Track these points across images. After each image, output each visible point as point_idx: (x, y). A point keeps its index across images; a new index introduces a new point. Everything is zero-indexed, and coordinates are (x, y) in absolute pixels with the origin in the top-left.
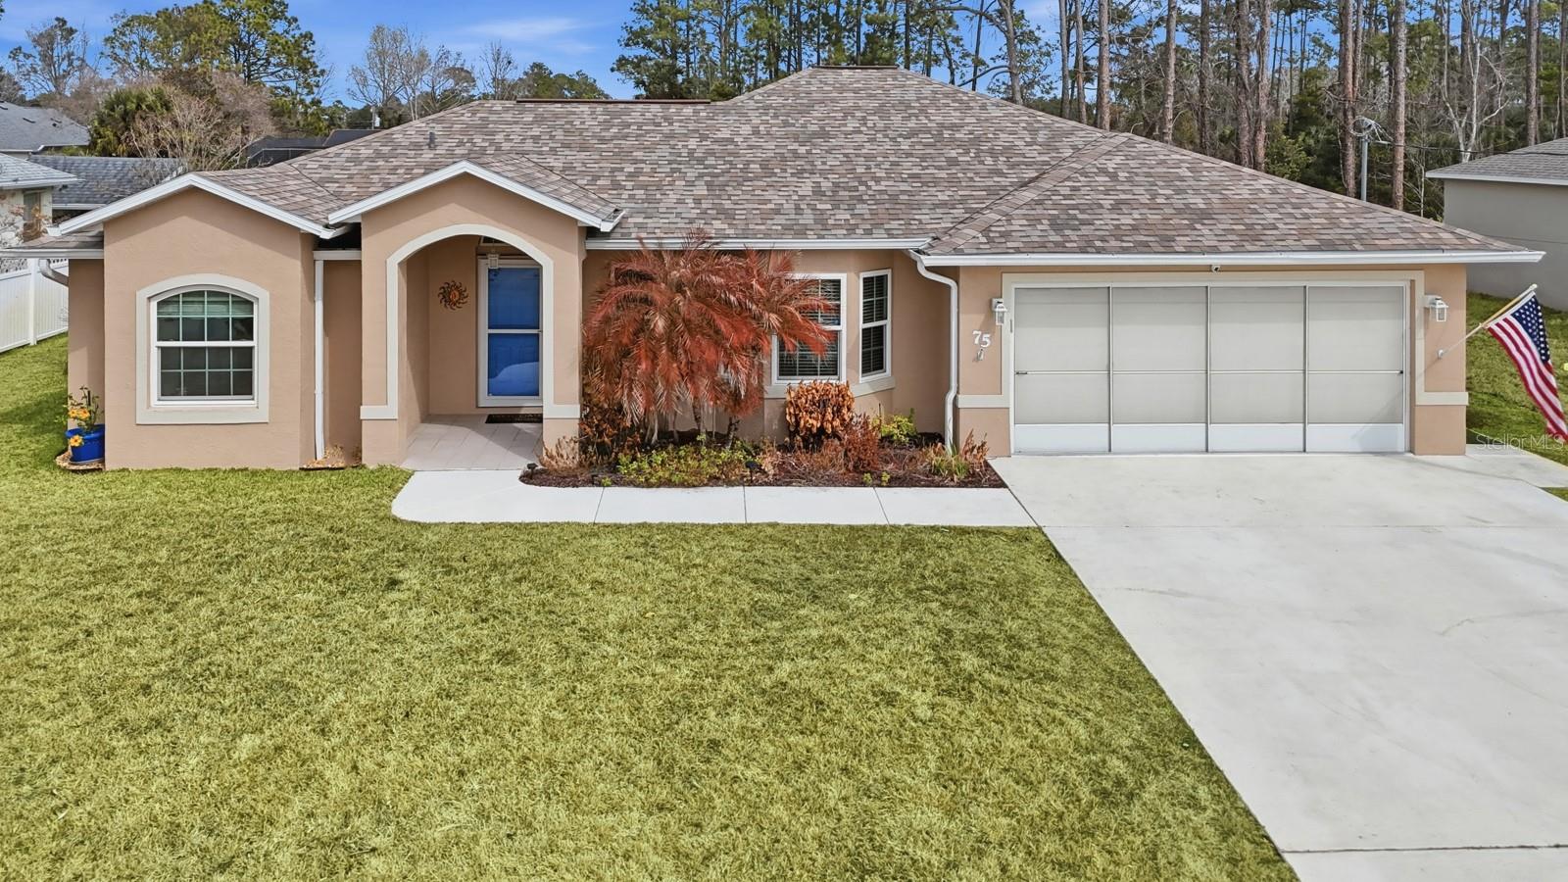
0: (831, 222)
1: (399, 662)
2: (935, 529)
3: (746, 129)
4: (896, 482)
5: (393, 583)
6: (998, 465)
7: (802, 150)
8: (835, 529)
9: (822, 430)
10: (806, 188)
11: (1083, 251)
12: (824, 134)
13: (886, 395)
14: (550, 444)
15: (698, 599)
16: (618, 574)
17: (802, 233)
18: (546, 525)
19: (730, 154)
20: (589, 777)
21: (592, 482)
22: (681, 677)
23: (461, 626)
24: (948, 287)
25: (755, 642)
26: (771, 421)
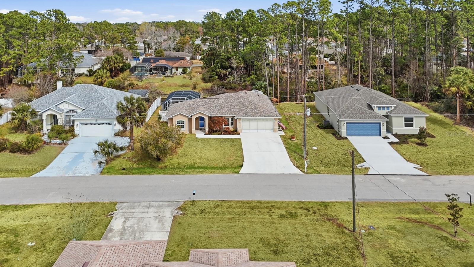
0: (228, 113)
1: (201, 145)
2: (233, 138)
3: (222, 102)
4: (232, 135)
5: (198, 141)
6: (241, 133)
7: (227, 105)
8: (227, 138)
9: (227, 130)
10: (226, 110)
11: (247, 117)
12: (229, 103)
13: (233, 127)
14: (206, 132)
15: (217, 142)
17: (225, 115)
18: (206, 138)
19: (220, 105)
20: (212, 150)
21: (210, 135)
22: (216, 146)
23: (203, 143)
24: (237, 119)
25: (220, 144)
26: (223, 129)
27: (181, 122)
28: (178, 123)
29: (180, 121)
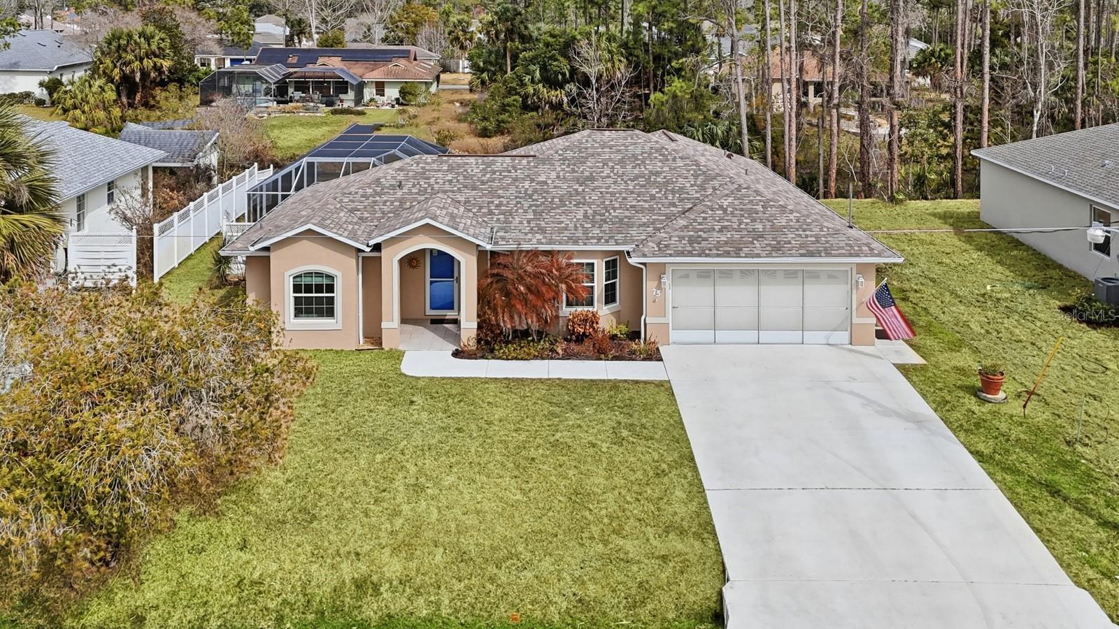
0: (590, 235)
1: (422, 431)
2: (625, 381)
3: (553, 175)
4: (615, 358)
5: (412, 402)
6: (663, 350)
7: (580, 189)
8: (585, 381)
9: (584, 333)
10: (580, 215)
11: (699, 255)
12: (591, 178)
13: (617, 314)
14: (464, 338)
15: (528, 409)
16: (497, 399)
17: (576, 242)
18: (466, 378)
19: (545, 192)
20: (492, 468)
21: (482, 357)
22: (523, 437)
23: (441, 419)
24: (642, 269)
25: (549, 426)
26: (562, 326)
27: (315, 281)
28: (297, 288)
29: (309, 274)
